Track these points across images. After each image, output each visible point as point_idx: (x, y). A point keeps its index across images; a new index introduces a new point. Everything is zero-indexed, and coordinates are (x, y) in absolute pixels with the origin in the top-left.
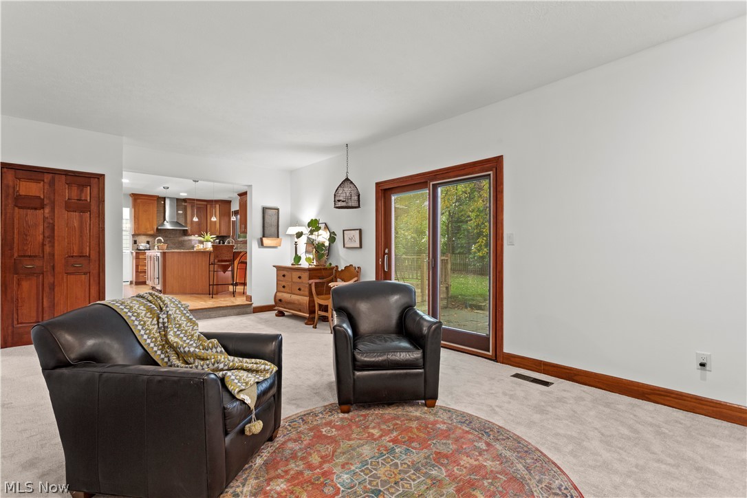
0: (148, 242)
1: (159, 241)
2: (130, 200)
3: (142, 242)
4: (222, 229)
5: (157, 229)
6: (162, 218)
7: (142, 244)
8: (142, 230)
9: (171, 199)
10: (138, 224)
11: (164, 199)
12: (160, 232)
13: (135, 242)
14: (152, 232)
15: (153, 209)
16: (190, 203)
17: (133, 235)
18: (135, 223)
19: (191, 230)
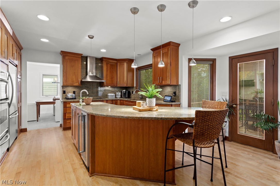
0: (74, 92)
1: (84, 93)
2: (60, 58)
3: (70, 92)
4: (129, 81)
5: (81, 82)
6: (85, 73)
7: (70, 94)
8: (70, 83)
9: (92, 58)
10: (66, 77)
11: (86, 58)
12: (84, 84)
13: (64, 92)
14: (77, 84)
15: (78, 65)
16: (105, 61)
17: (63, 87)
18: (63, 76)
19: (106, 82)
